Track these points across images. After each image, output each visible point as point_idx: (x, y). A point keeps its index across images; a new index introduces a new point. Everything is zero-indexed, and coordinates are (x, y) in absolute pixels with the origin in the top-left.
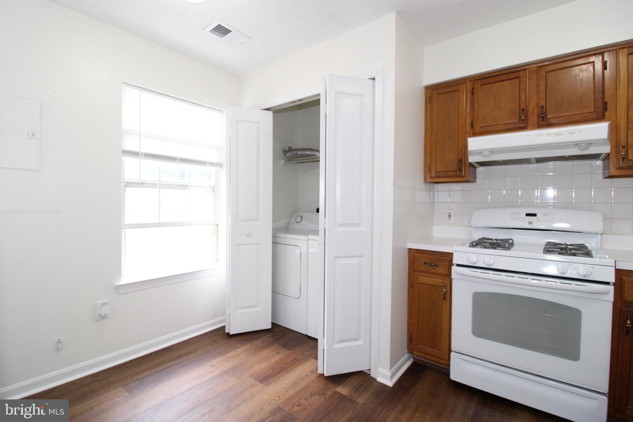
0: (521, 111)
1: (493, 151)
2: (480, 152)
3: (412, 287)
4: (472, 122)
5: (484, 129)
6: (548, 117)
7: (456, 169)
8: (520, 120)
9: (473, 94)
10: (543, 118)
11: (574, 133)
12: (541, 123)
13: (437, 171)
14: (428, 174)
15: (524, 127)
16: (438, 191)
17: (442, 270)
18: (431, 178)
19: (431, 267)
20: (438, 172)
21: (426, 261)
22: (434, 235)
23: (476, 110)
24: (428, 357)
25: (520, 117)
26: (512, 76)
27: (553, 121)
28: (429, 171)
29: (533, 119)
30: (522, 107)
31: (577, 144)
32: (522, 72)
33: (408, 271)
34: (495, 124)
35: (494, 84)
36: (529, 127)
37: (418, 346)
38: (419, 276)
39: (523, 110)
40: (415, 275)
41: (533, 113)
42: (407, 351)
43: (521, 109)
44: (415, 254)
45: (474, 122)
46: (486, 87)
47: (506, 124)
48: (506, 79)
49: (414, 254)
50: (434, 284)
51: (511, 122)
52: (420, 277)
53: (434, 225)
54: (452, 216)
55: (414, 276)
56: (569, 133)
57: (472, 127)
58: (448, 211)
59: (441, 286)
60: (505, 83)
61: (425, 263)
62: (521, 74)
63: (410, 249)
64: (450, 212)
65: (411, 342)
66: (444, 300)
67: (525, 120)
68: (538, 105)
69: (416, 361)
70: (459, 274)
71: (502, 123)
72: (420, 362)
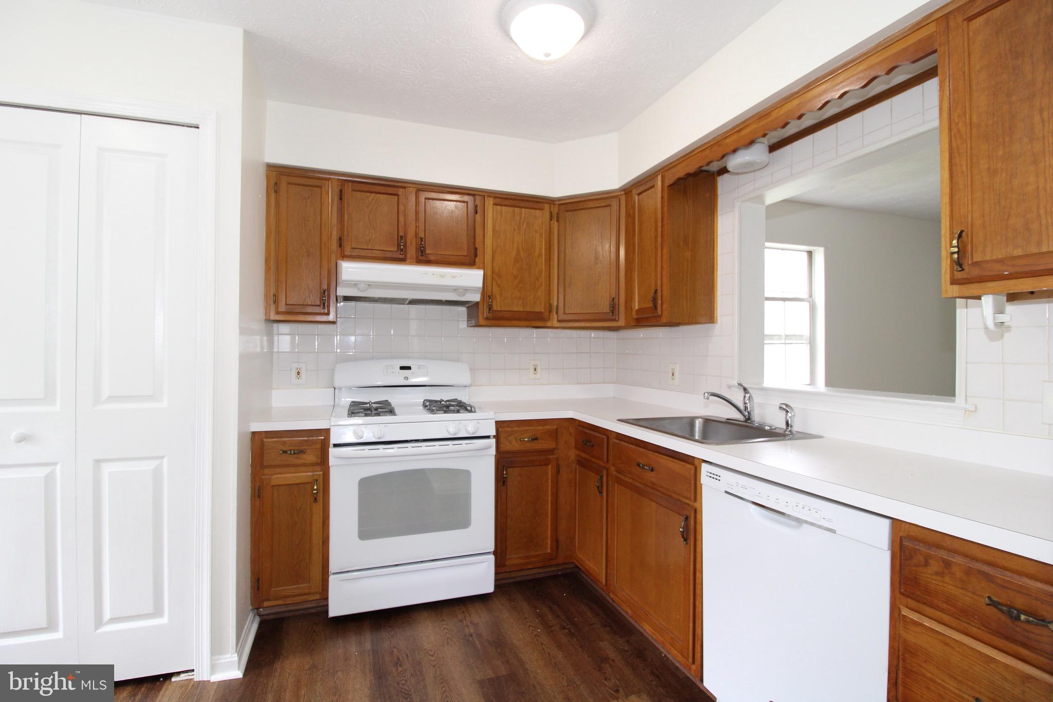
0: (400, 238)
1: (370, 285)
2: (355, 284)
3: (259, 497)
4: (340, 239)
5: (356, 253)
6: (427, 252)
7: (319, 303)
8: (398, 249)
9: (341, 199)
10: (422, 252)
11: (456, 277)
12: (421, 258)
13: (287, 303)
14: (273, 307)
15: (403, 259)
16: (279, 334)
17: (310, 457)
18: (278, 313)
19: (295, 455)
20: (289, 305)
21: (285, 449)
22: (273, 406)
23: (346, 224)
24: (289, 601)
25: (399, 245)
26: (390, 190)
27: (432, 258)
28: (275, 302)
29: (412, 251)
30: (401, 234)
31: (455, 289)
32: (401, 190)
33: (252, 470)
34: (369, 248)
35: (368, 194)
36: (408, 260)
37: (272, 590)
38: (272, 475)
39: (401, 237)
40: (264, 475)
41: (411, 242)
42: (250, 607)
43: (400, 235)
44: (265, 440)
45: (343, 238)
46: (358, 194)
47: (384, 250)
48: (383, 192)
49: (262, 440)
50: (298, 481)
51: (388, 249)
52: (274, 476)
53: (274, 389)
54: (303, 373)
55: (263, 477)
56: (452, 277)
57: (340, 246)
58: (295, 365)
59: (311, 483)
60: (381, 196)
61: (285, 452)
62: (400, 191)
63: (254, 433)
64: (299, 367)
65: (258, 589)
66: (314, 502)
67: (404, 250)
68: (416, 234)
69: (265, 618)
70: (341, 458)
71: (378, 248)
72: (271, 617)
